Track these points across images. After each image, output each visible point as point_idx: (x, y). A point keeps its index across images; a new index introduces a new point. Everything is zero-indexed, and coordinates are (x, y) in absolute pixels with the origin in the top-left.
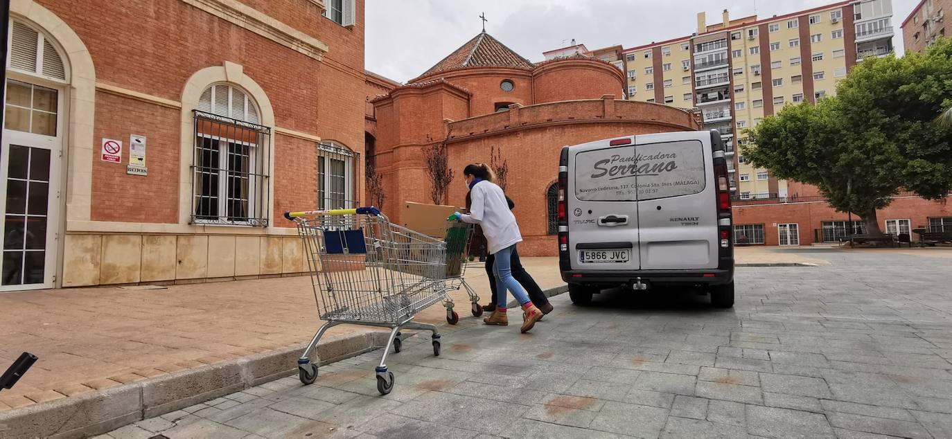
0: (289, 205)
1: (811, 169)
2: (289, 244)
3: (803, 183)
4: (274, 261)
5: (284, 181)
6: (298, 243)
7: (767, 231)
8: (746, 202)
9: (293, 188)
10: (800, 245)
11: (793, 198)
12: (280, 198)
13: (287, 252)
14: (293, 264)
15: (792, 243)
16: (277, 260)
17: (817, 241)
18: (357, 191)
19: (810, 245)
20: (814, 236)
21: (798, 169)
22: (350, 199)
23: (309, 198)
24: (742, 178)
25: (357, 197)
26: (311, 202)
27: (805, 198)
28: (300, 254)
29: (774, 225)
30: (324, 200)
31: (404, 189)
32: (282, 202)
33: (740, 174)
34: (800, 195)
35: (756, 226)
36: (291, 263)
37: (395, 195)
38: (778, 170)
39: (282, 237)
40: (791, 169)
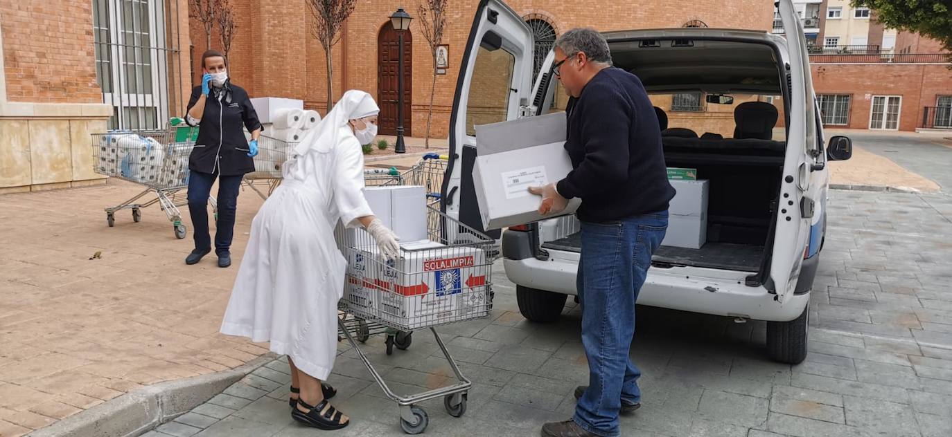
0: (37, 59)
1: (938, 15)
2: (43, 132)
3: (921, 34)
4: (15, 162)
5: (23, 13)
6: (61, 130)
7: (855, 105)
8: (831, 58)
9: (44, 27)
10: (900, 130)
11: (902, 54)
12: (16, 47)
13: (38, 145)
14: (53, 168)
15: (888, 127)
16: (19, 163)
17: (924, 125)
18: (174, 31)
19: (914, 131)
20: (921, 117)
21: (919, 13)
22: (161, 45)
23: (77, 47)
24: (831, 14)
25: (175, 42)
26: (82, 54)
27: (920, 56)
28: (66, 150)
29: (868, 96)
30: (109, 47)
31: (269, 12)
32: (21, 53)
33: (829, 5)
34: (913, 51)
35: (839, 97)
36: (48, 165)
37: (254, 19)
38: (889, 13)
39: (28, 119)
40: (908, 12)
